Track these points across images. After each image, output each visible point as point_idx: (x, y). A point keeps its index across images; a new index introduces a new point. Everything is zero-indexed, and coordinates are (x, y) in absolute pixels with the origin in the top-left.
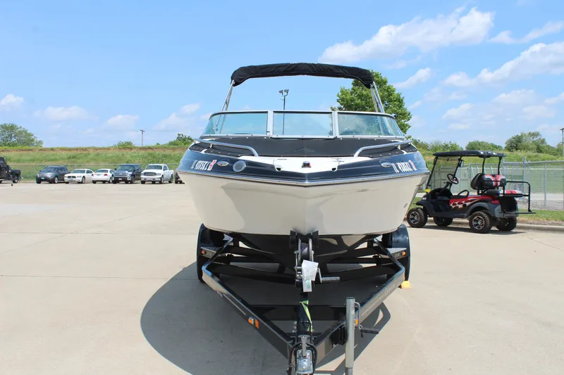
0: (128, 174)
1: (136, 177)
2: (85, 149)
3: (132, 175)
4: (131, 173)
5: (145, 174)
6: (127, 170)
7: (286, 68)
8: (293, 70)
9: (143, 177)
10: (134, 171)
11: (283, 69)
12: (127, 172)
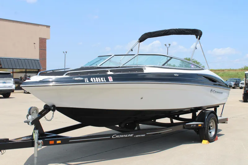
0: (233, 84)
1: (237, 85)
2: (224, 70)
3: (235, 84)
4: (234, 83)
5: (241, 84)
6: (232, 81)
7: (164, 32)
8: (167, 33)
9: (240, 85)
10: (236, 82)
11: (163, 33)
12: (232, 82)
